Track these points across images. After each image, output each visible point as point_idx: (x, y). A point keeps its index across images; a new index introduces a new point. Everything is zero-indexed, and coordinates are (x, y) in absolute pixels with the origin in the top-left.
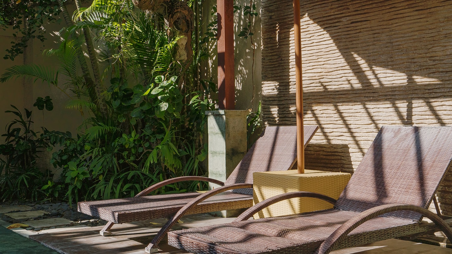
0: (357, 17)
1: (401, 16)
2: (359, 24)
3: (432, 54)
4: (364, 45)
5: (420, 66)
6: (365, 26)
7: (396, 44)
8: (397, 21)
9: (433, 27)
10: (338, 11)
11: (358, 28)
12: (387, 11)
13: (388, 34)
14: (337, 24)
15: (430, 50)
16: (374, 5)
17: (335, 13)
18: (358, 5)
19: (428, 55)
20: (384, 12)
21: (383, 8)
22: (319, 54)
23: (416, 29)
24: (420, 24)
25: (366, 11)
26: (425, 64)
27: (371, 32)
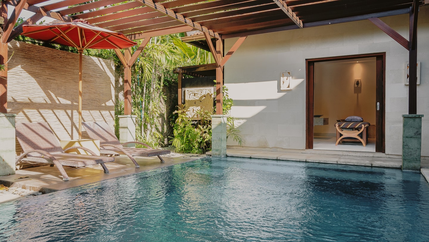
0: (51, 77)
1: (70, 82)
2: (52, 80)
4: (54, 89)
6: (54, 82)
7: (68, 92)
8: (67, 83)
10: (41, 71)
11: (51, 82)
12: (64, 79)
13: (64, 87)
14: (40, 77)
16: (58, 75)
17: (39, 72)
18: (51, 72)
21: (62, 77)
22: (29, 88)
25: (54, 76)
27: (57, 85)
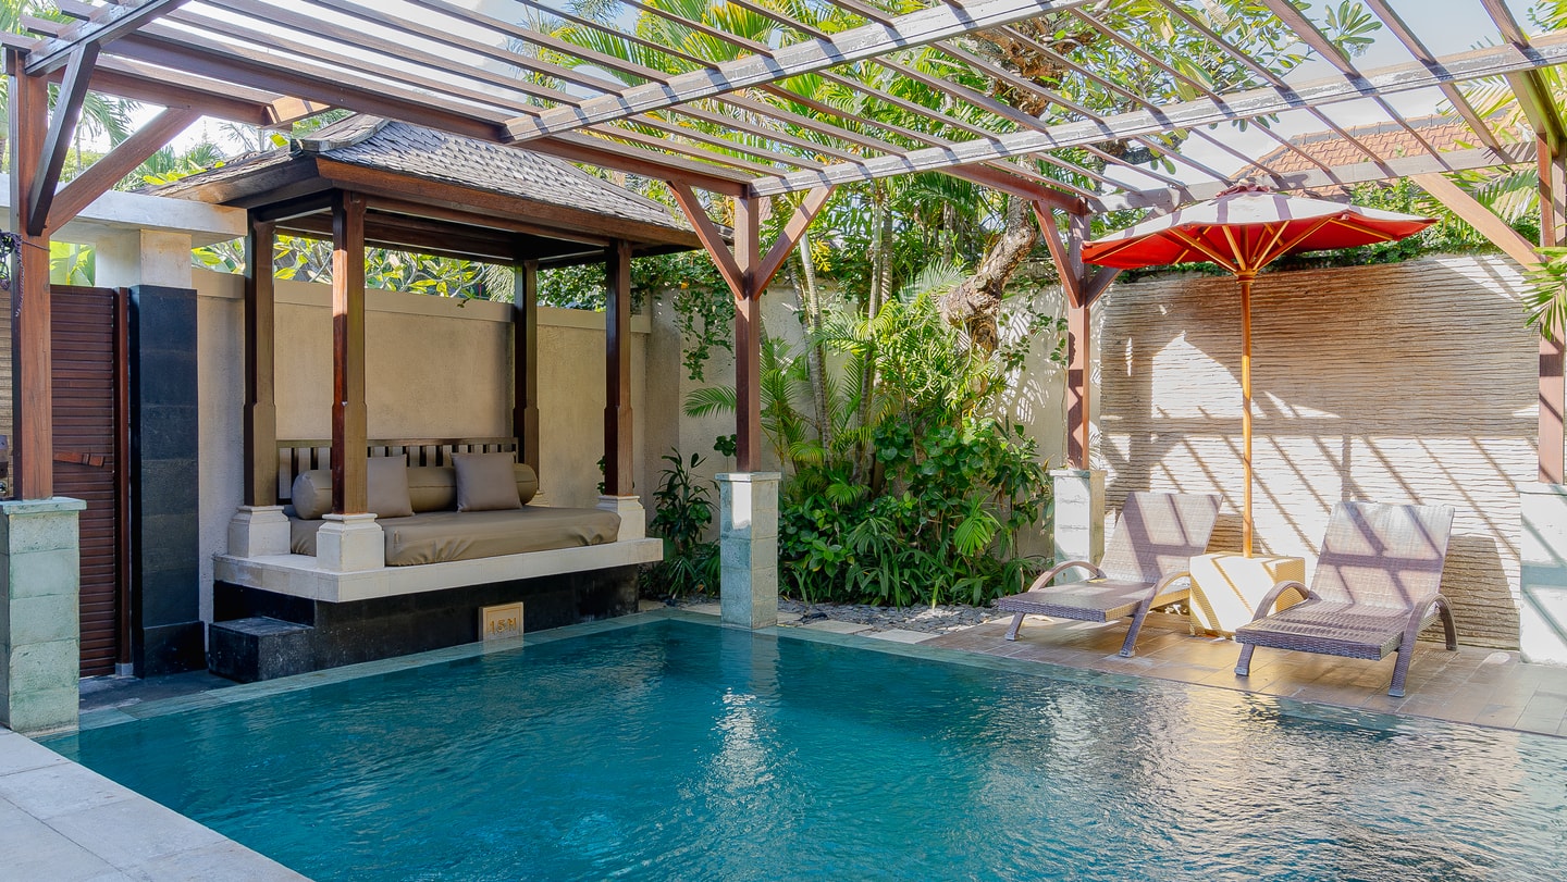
0: (1271, 359)
1: (1339, 366)
3: (1384, 417)
5: (1366, 429)
6: (1282, 373)
8: (1331, 372)
9: (1384, 384)
11: (1272, 373)
15: (1381, 412)
16: (1298, 349)
18: (1272, 345)
19: (1377, 417)
20: (1314, 358)
23: (1360, 384)
24: (1365, 380)
26: (1373, 427)
